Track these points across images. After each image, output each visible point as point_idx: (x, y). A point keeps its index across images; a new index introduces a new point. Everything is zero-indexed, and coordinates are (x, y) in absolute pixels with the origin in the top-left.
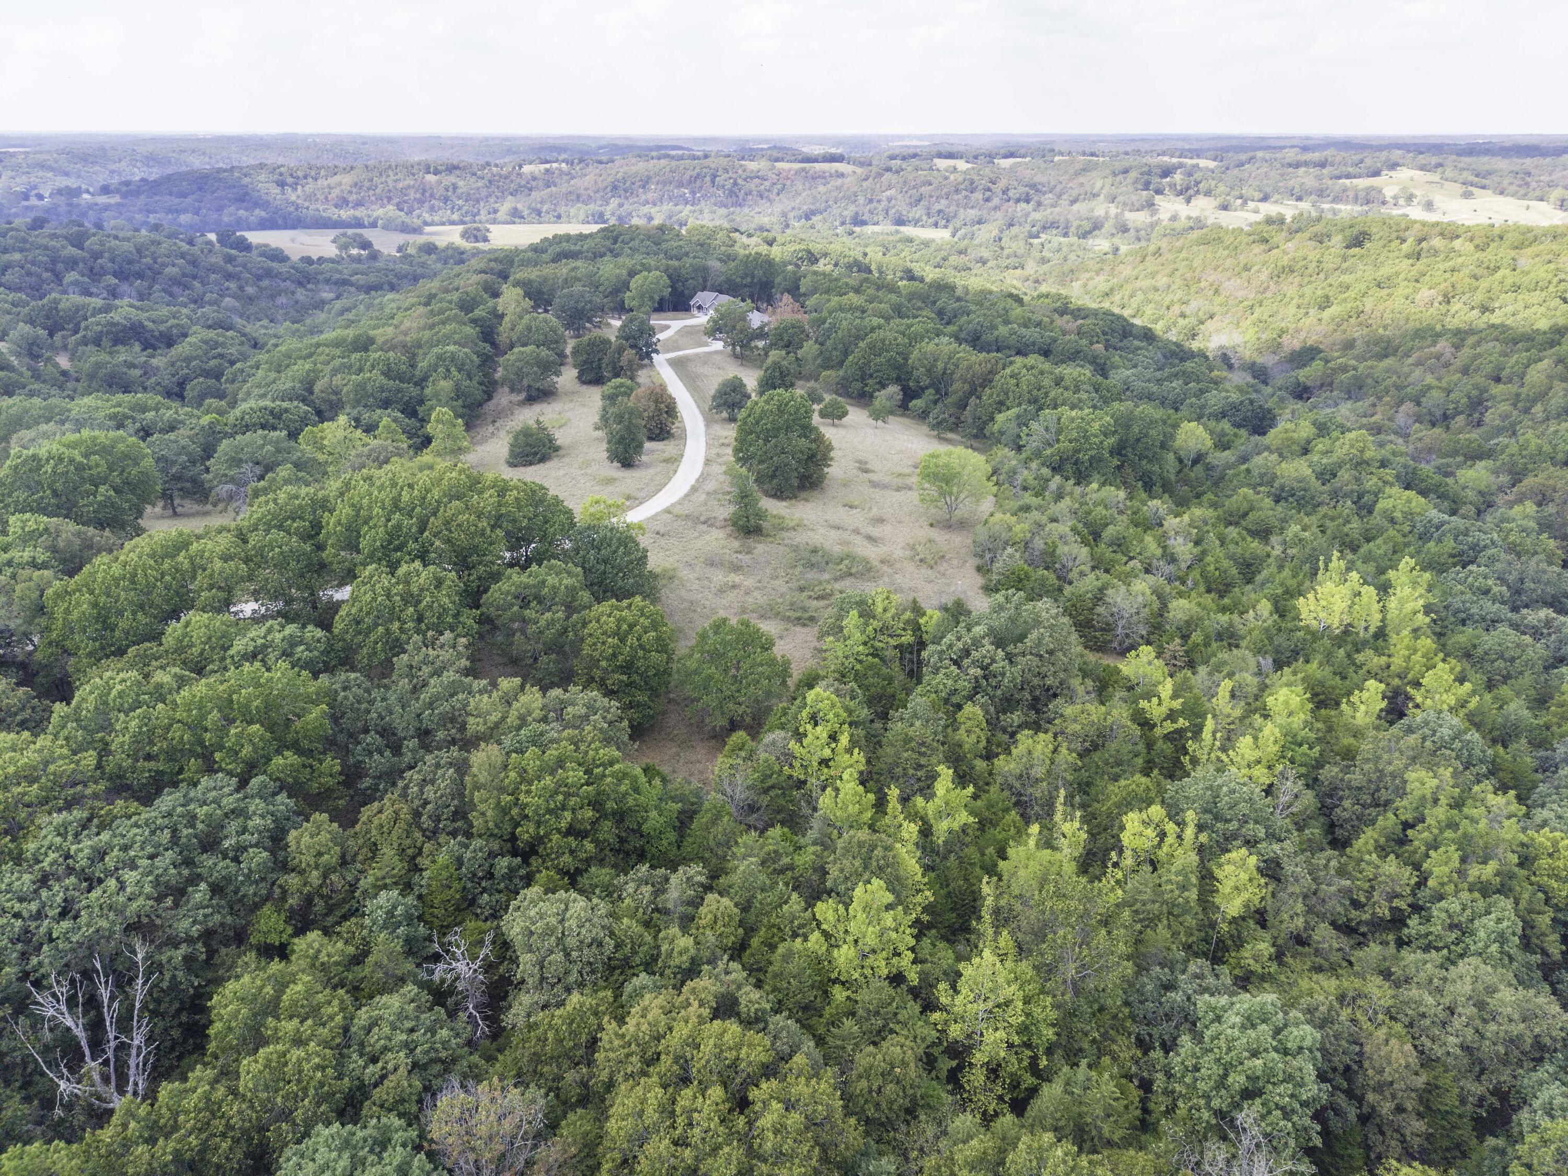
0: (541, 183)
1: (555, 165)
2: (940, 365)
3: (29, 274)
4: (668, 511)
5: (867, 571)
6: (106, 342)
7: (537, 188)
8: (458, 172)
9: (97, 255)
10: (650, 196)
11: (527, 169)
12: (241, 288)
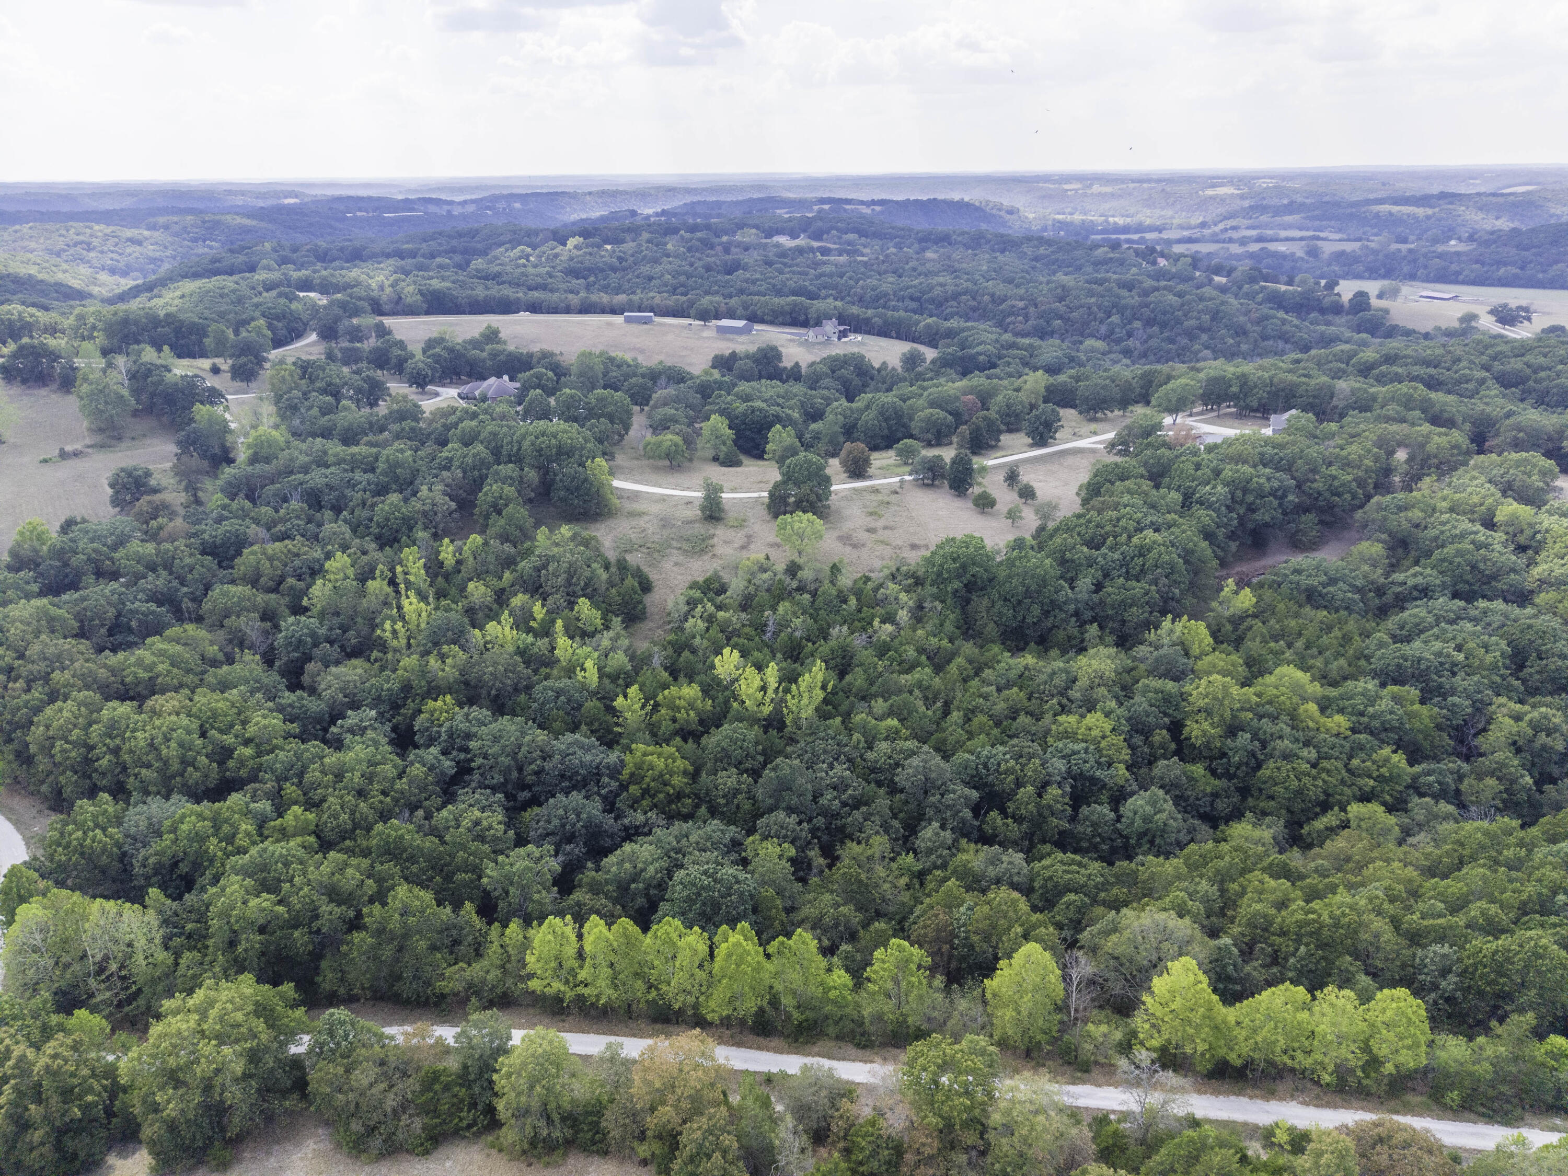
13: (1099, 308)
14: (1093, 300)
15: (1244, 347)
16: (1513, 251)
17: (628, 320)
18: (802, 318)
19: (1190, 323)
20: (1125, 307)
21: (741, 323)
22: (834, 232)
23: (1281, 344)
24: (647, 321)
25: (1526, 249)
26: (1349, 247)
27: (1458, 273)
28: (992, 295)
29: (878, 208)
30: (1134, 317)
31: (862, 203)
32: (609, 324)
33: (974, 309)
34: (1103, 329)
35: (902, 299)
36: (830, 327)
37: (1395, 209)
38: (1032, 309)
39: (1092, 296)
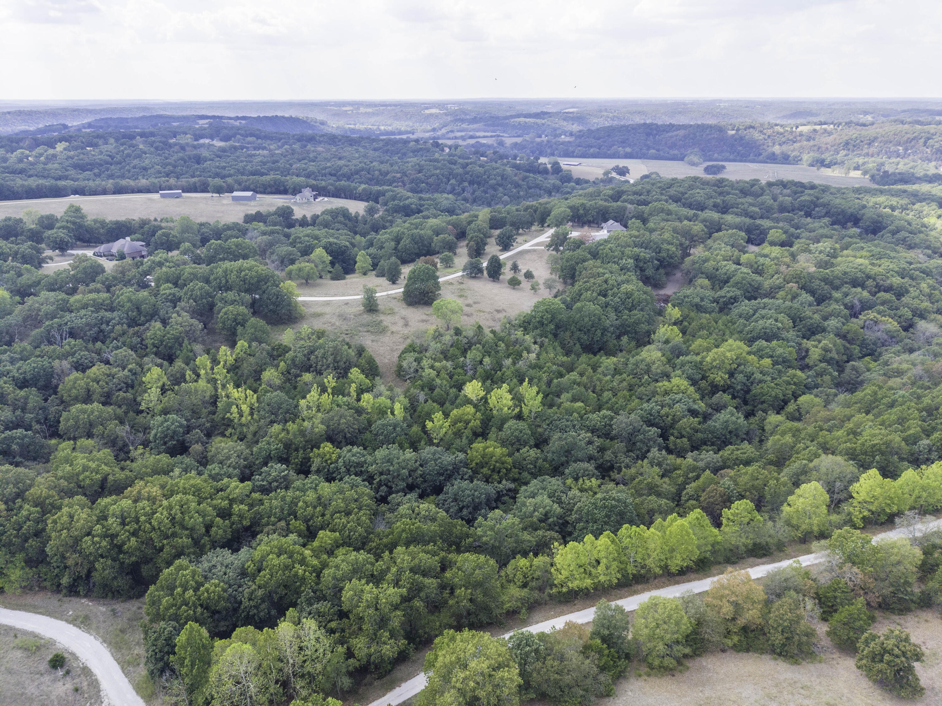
0: (804, 138)
1: (824, 126)
3: (438, 179)
7: (800, 141)
8: (751, 130)
9: (468, 173)
10: (872, 150)
11: (801, 128)
13: (443, 175)
14: (438, 171)
15: (522, 193)
16: (593, 141)
17: (163, 196)
18: (282, 188)
19: (492, 182)
20: (457, 175)
22: (238, 136)
23: (538, 191)
24: (178, 196)
25: (598, 139)
26: (519, 140)
27: (573, 152)
28: (380, 171)
29: (243, 122)
30: (462, 181)
31: (230, 118)
32: (150, 199)
33: (371, 180)
34: (449, 188)
35: (325, 175)
36: (307, 192)
37: (527, 120)
38: (406, 178)
39: (436, 169)
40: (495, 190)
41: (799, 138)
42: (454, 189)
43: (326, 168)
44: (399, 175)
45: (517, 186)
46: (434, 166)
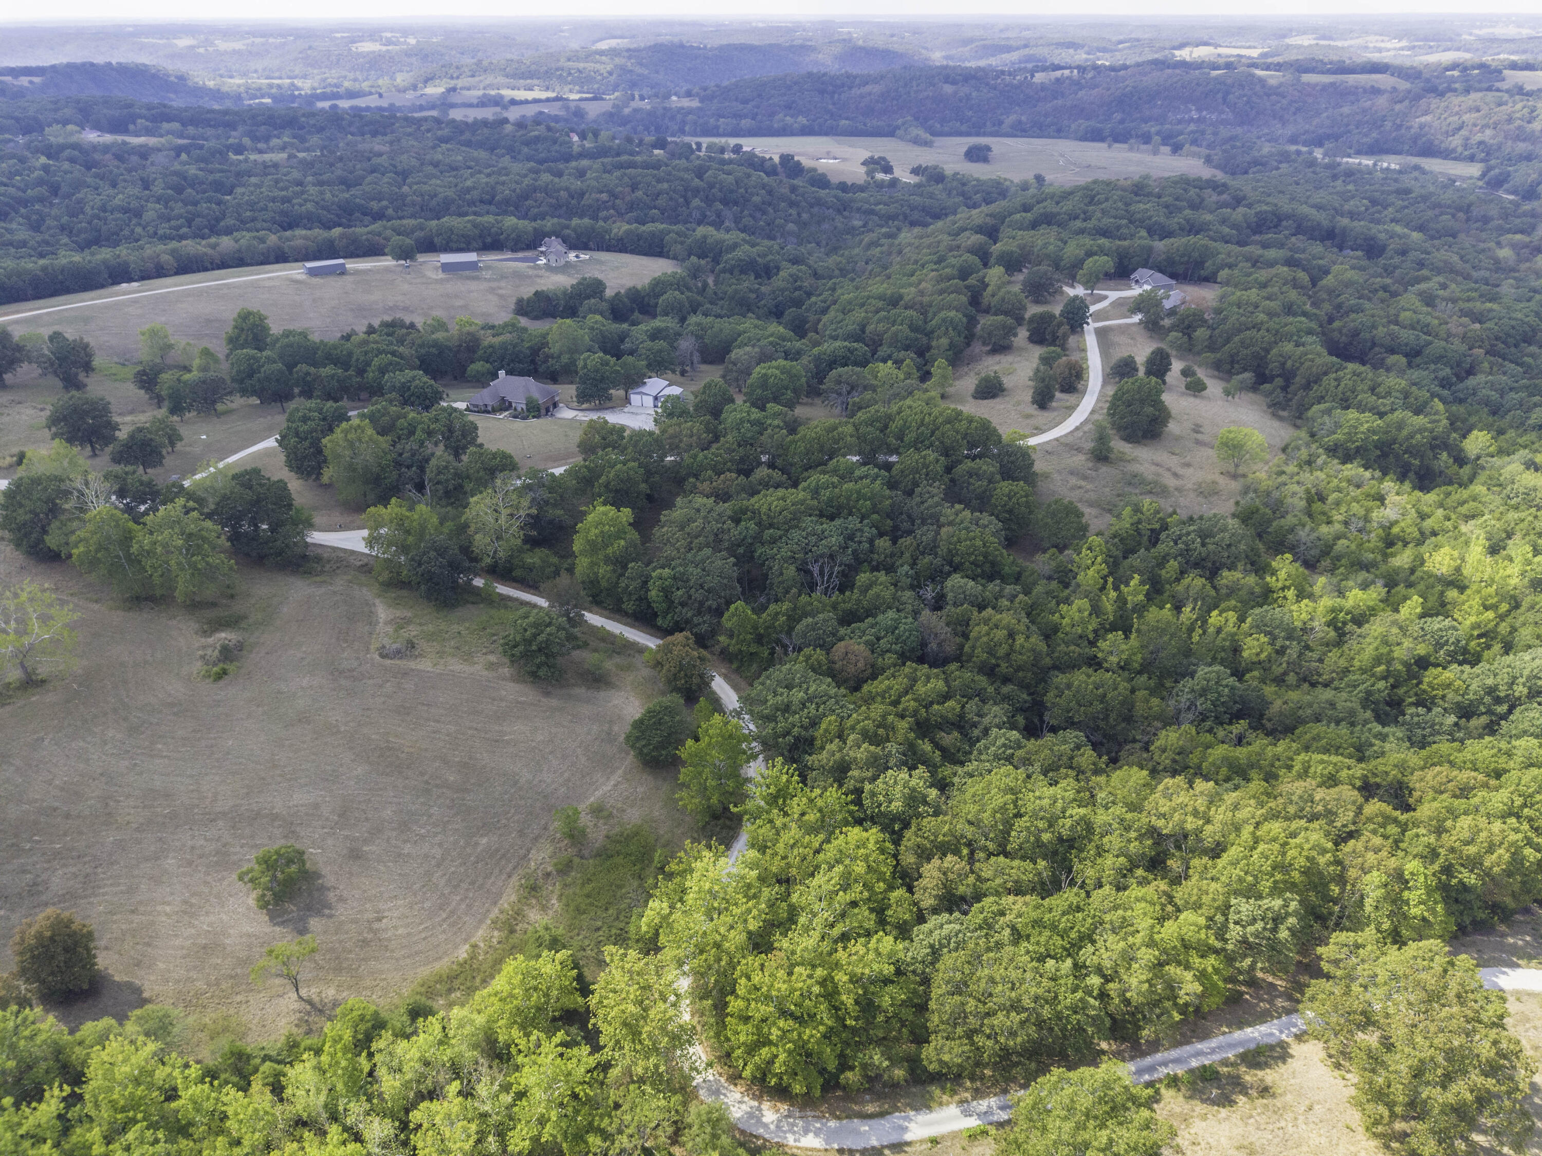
0: (1051, 94)
1: (1067, 73)
2: (1289, 363)
3: (671, 199)
4: (1057, 440)
5: (1164, 491)
6: (736, 272)
7: (1047, 99)
8: (973, 82)
9: (711, 186)
10: (1155, 111)
12: (799, 214)
13: (675, 192)
14: (665, 186)
15: (805, 216)
17: (313, 272)
18: (489, 240)
19: (757, 199)
20: (697, 190)
21: (472, 257)
24: (342, 272)
26: (606, 106)
28: (567, 189)
30: (711, 200)
39: (659, 181)
40: (764, 213)
41: (1042, 94)
42: (705, 216)
43: (468, 190)
44: (604, 196)
45: (792, 204)
46: (654, 176)
